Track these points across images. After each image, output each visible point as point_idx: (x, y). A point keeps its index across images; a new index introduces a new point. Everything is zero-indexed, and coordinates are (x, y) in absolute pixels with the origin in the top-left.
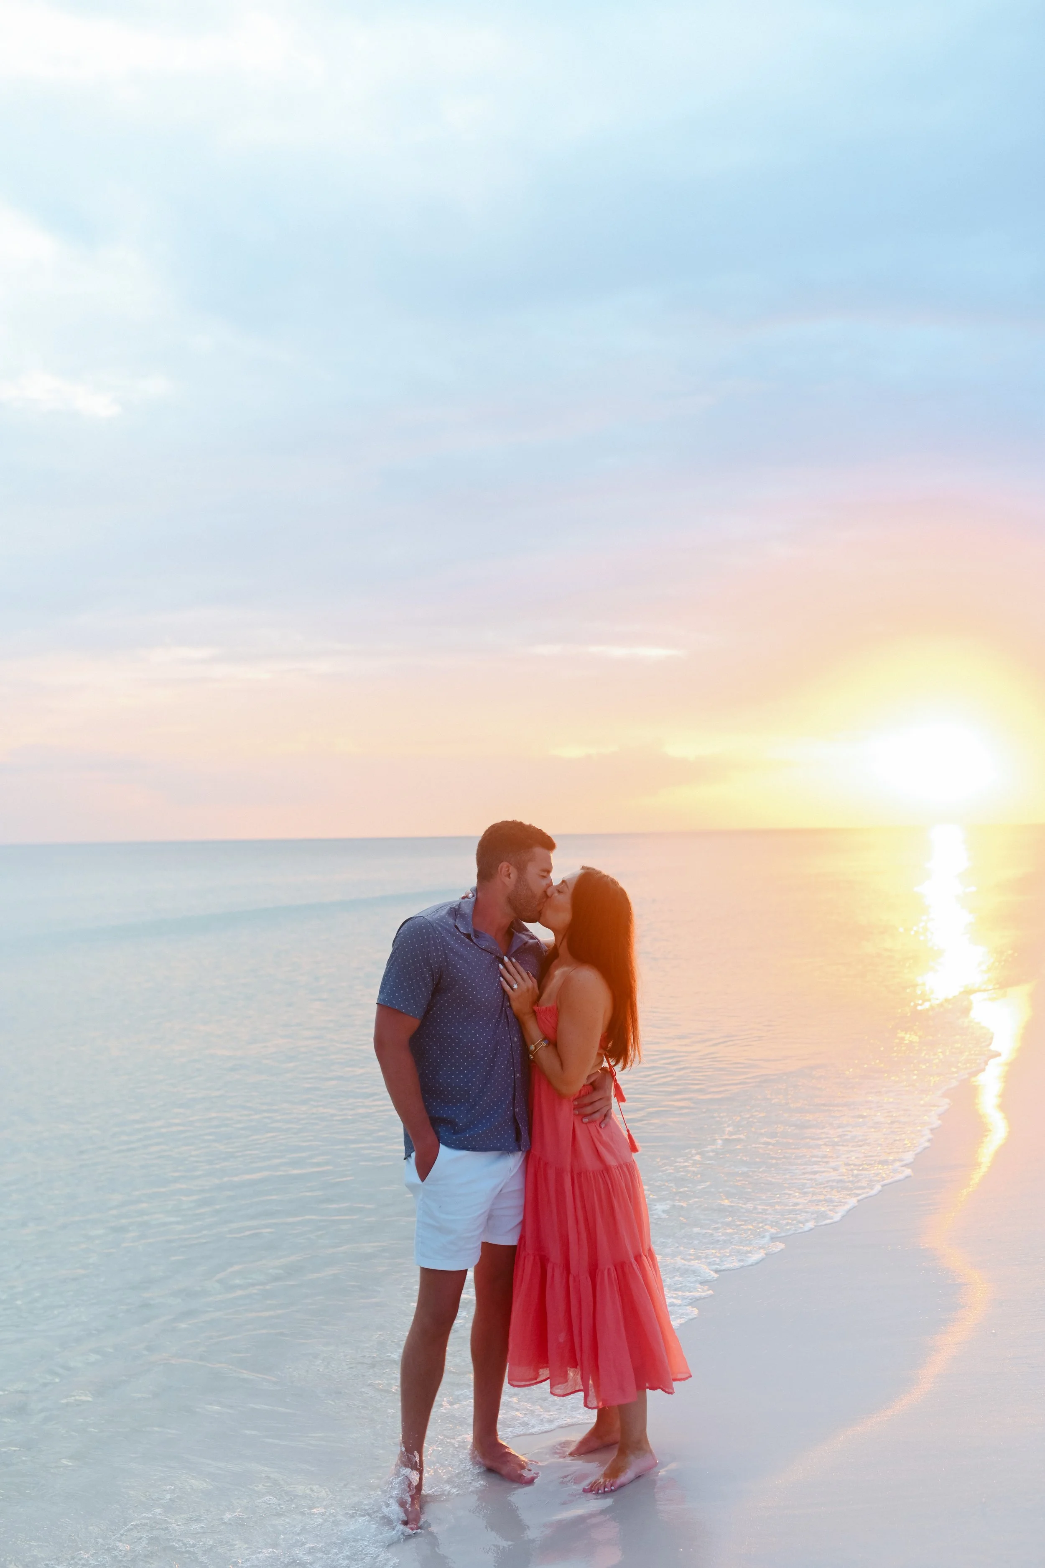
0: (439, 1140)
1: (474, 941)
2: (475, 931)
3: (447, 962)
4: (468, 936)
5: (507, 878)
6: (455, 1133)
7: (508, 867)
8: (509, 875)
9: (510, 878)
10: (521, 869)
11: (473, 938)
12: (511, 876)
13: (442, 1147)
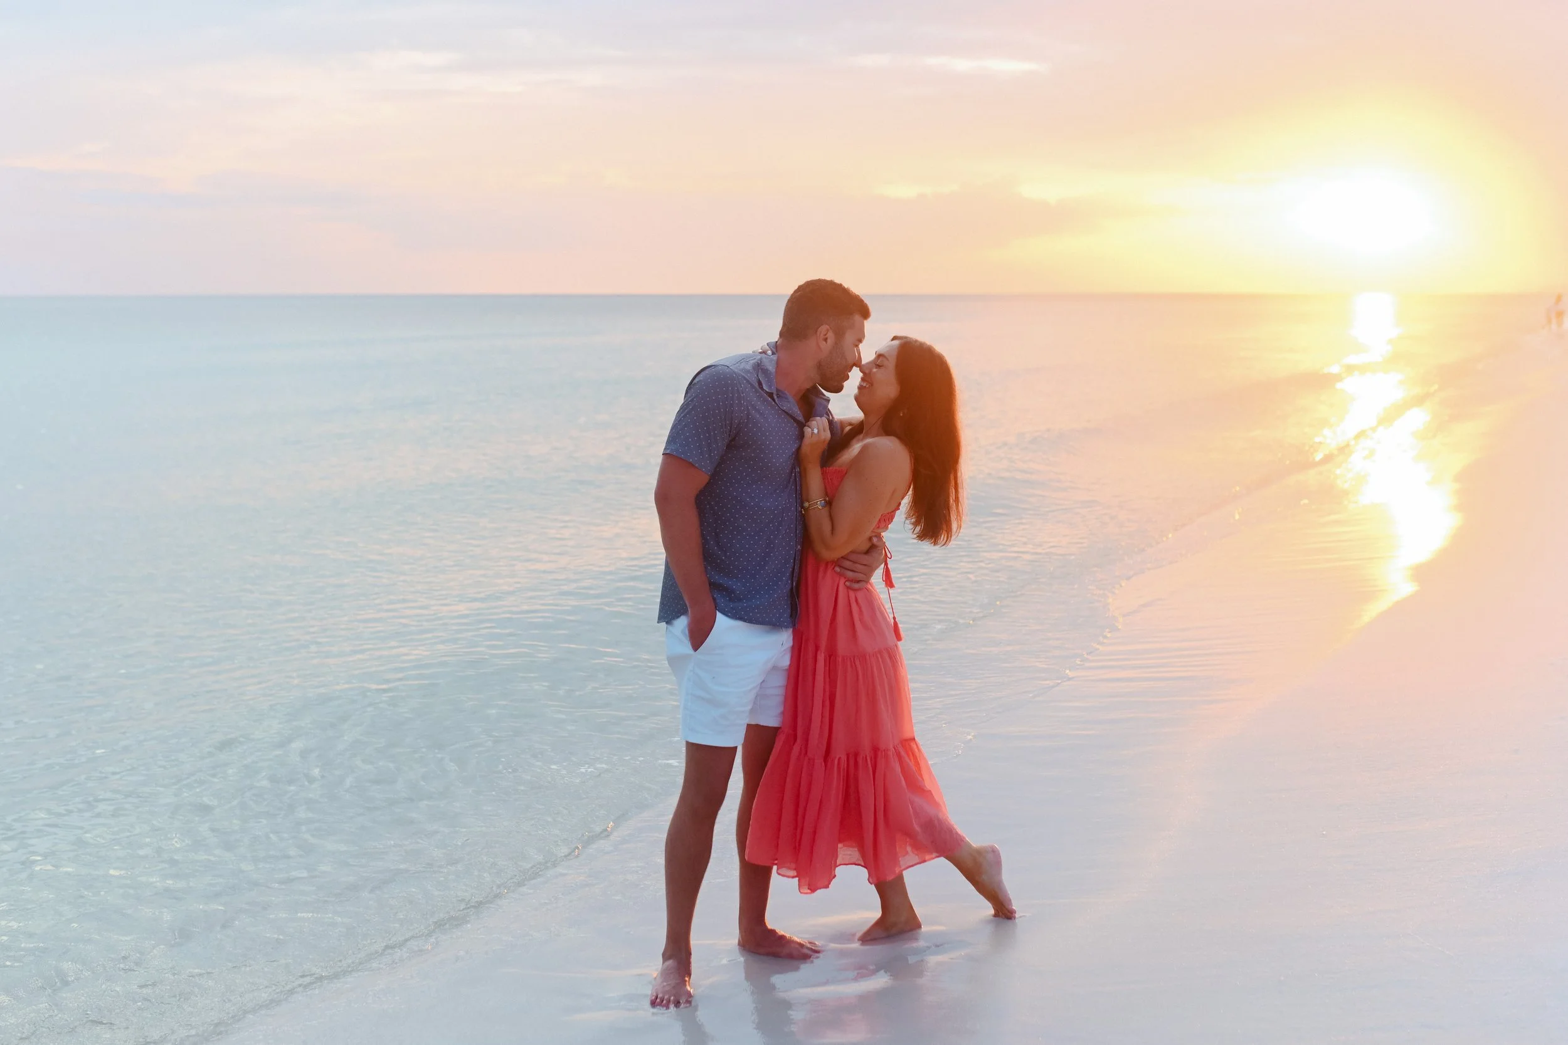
0: (716, 607)
1: (776, 401)
2: (778, 390)
3: (748, 418)
4: (771, 395)
5: (824, 343)
6: (730, 600)
7: (828, 330)
8: (826, 340)
9: (826, 342)
10: (840, 334)
11: (775, 397)
12: (829, 341)
13: (719, 616)
